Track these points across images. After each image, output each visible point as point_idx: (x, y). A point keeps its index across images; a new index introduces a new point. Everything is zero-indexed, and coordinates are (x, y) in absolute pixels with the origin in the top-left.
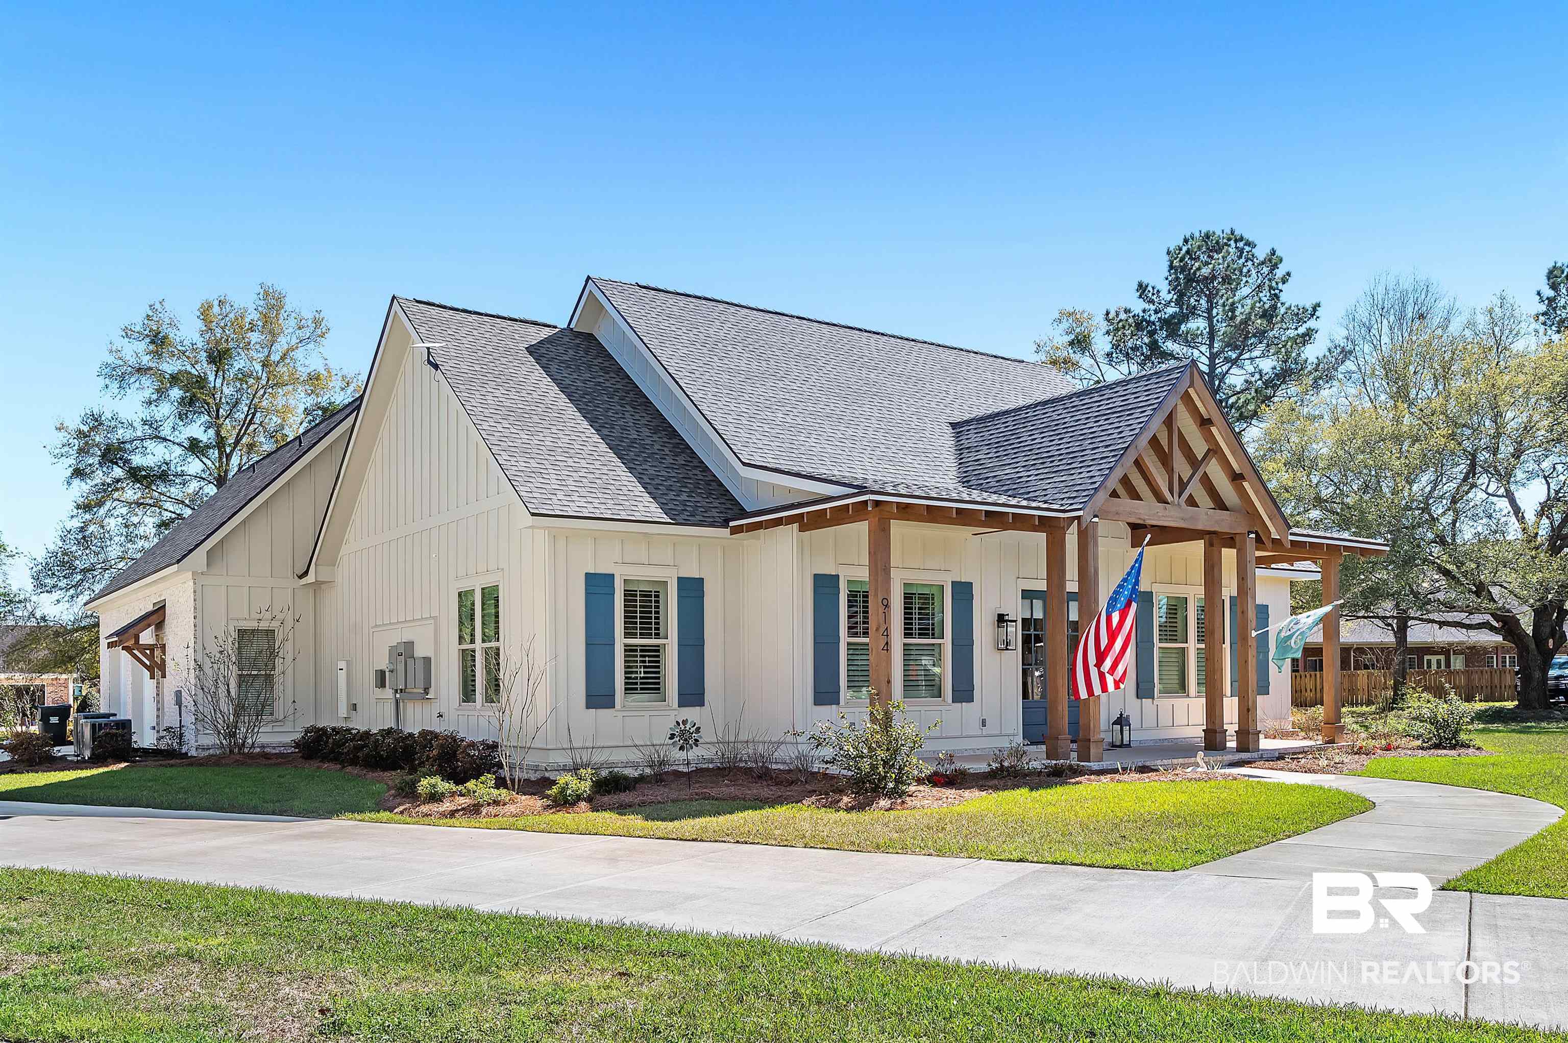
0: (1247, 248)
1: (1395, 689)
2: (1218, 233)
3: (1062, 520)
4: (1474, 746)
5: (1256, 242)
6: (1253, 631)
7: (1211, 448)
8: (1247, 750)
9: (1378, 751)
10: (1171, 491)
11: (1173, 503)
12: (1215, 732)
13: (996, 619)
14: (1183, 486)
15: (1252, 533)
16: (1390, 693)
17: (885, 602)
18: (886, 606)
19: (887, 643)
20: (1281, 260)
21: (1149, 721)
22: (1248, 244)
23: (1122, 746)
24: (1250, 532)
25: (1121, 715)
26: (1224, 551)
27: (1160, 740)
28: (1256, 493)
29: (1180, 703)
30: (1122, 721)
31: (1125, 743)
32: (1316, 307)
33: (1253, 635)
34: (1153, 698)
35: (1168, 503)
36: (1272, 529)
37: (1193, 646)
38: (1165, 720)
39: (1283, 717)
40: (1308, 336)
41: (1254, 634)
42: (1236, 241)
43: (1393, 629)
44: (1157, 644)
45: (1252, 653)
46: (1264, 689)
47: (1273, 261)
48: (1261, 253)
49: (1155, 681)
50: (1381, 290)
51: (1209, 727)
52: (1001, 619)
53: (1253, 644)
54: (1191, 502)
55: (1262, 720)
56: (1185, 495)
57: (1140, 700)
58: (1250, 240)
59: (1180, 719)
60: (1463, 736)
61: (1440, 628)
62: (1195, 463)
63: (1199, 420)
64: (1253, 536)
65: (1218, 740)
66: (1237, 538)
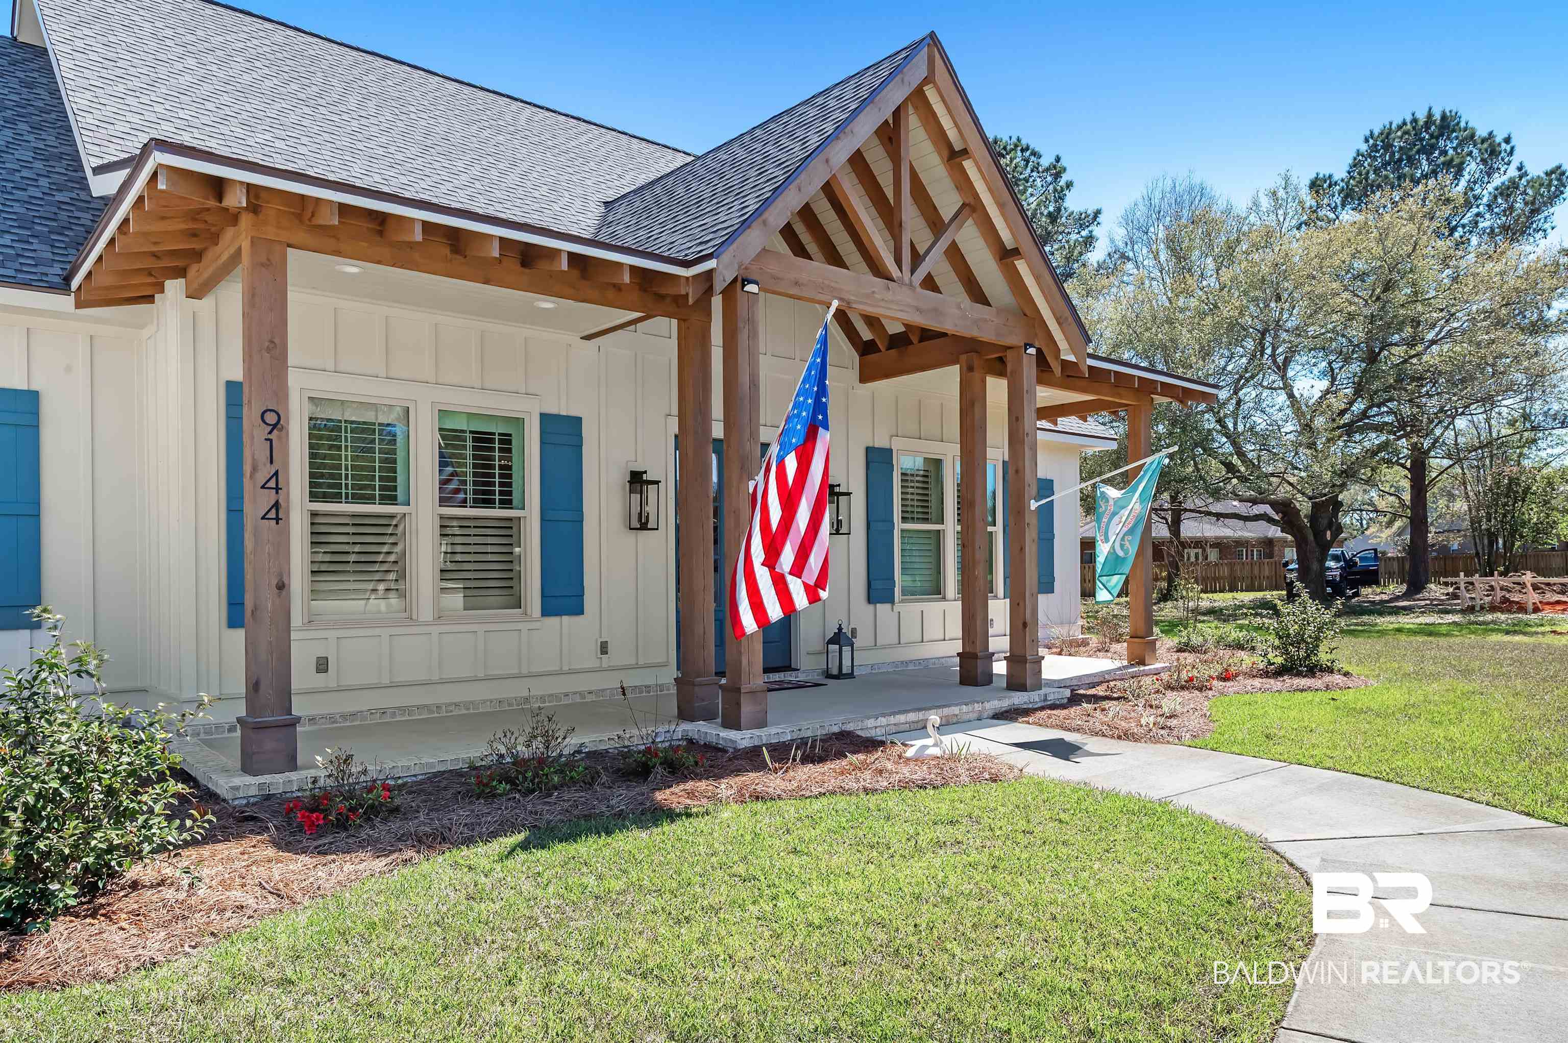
0: (1032, 158)
1: (1170, 579)
2: (1005, 139)
3: (683, 281)
4: (1339, 671)
5: (1041, 153)
6: (1032, 501)
7: (967, 202)
8: (1022, 688)
9: (1215, 682)
10: (898, 262)
11: (901, 282)
12: (975, 656)
13: (628, 478)
14: (917, 259)
15: (1031, 346)
16: (1164, 584)
17: (271, 418)
18: (274, 426)
19: (276, 505)
20: (1065, 169)
21: (887, 635)
22: (1034, 153)
23: (840, 676)
24: (1027, 345)
25: (840, 629)
26: (991, 381)
27: (902, 662)
28: (1037, 278)
29: (933, 608)
30: (839, 638)
31: (844, 671)
32: (1097, 213)
33: (1033, 508)
34: (892, 602)
35: (894, 281)
36: (1062, 344)
37: (951, 528)
38: (911, 632)
39: (1072, 621)
40: (1089, 241)
41: (1034, 505)
42: (1022, 151)
43: (1167, 523)
44: (899, 525)
45: (1031, 535)
46: (1047, 586)
47: (1056, 170)
48: (1045, 162)
49: (896, 579)
50: (1158, 195)
51: (968, 650)
52: (637, 480)
53: (1032, 521)
54: (930, 283)
55: (1045, 626)
56: (921, 273)
57: (871, 607)
58: (1036, 150)
59: (933, 630)
60: (1323, 657)
61: (1218, 520)
62: (937, 226)
63: (946, 153)
64: (1032, 351)
65: (979, 671)
66: (1010, 356)
